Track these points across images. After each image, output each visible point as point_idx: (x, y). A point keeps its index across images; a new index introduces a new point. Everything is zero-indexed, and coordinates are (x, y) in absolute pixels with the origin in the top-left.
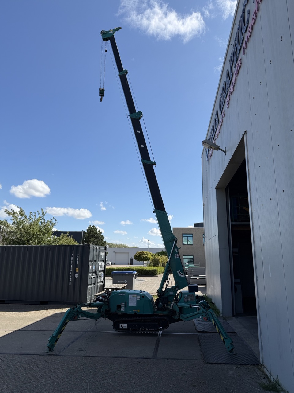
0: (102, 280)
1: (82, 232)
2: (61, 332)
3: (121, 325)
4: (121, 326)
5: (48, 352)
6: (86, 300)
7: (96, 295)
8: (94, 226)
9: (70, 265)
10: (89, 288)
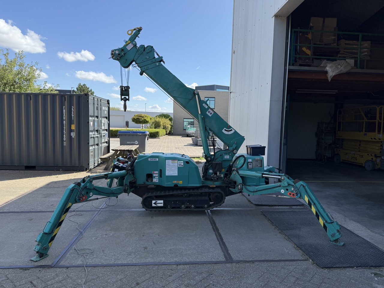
0: (107, 141)
1: (71, 90)
2: (60, 224)
3: (153, 202)
4: (155, 203)
5: (38, 259)
6: (89, 164)
7: (101, 159)
8: (84, 85)
9: (62, 120)
10: (92, 149)
